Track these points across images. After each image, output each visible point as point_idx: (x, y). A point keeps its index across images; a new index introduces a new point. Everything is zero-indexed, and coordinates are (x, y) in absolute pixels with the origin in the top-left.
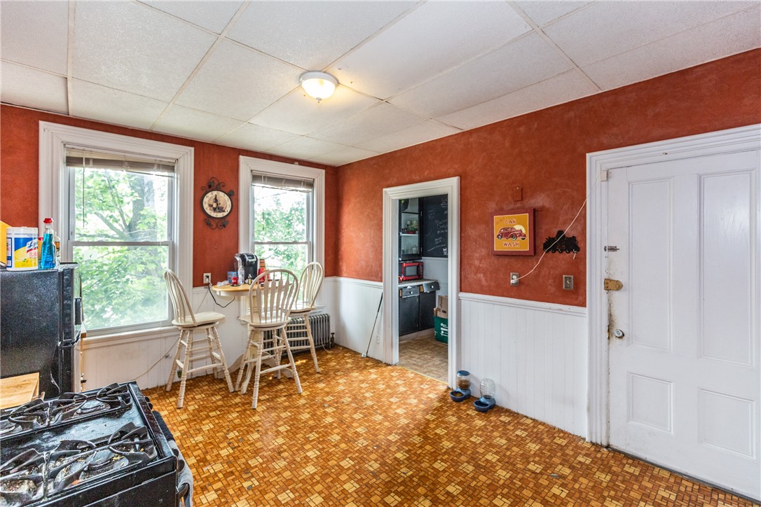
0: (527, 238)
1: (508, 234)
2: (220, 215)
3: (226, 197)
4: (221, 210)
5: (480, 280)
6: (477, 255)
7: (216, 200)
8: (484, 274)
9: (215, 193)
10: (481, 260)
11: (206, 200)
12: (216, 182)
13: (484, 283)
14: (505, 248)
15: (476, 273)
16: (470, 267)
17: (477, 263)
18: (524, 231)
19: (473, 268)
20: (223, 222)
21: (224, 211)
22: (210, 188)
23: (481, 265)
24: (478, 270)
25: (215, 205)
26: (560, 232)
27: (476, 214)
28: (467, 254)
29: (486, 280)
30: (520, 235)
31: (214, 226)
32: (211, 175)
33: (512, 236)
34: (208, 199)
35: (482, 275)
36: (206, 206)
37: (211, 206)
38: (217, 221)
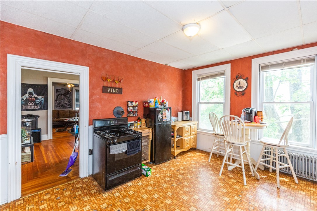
2: (241, 90)
3: (244, 81)
4: (242, 87)
7: (239, 83)
9: (239, 80)
11: (235, 84)
12: (240, 75)
20: (243, 93)
21: (243, 88)
22: (237, 78)
25: (239, 86)
31: (239, 95)
32: (238, 73)
34: (236, 83)
36: (235, 87)
37: (237, 86)
38: (240, 93)
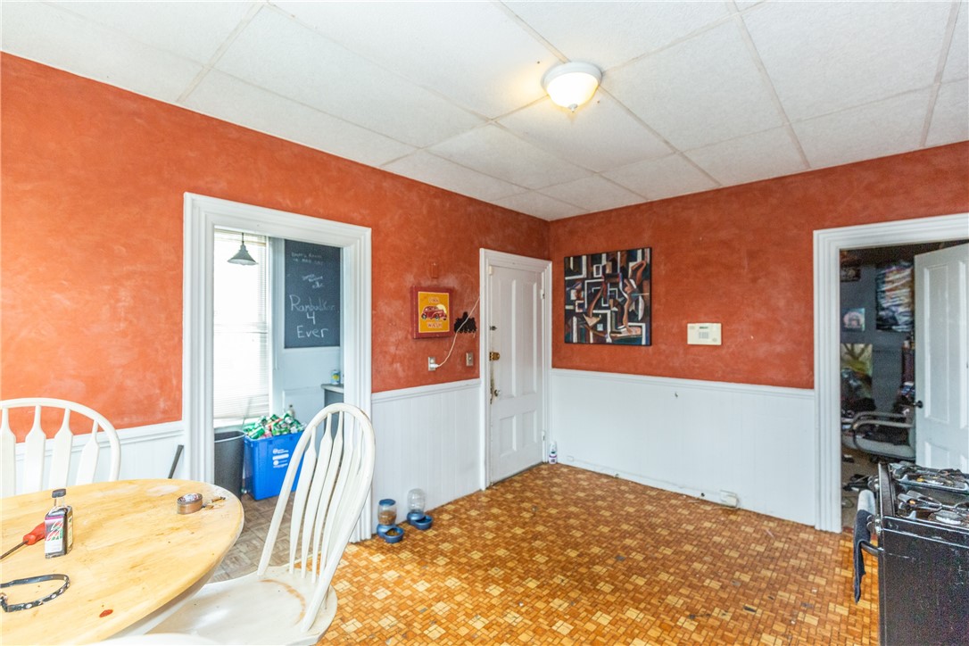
0: (448, 318)
1: (432, 314)
5: (396, 372)
6: (393, 339)
8: (401, 362)
10: (397, 346)
13: (401, 374)
14: (429, 329)
15: (392, 363)
16: (384, 357)
17: (392, 349)
18: (445, 312)
19: (388, 357)
23: (397, 352)
24: (394, 359)
26: (466, 315)
27: (392, 285)
28: (380, 340)
29: (404, 370)
30: (443, 315)
33: (435, 316)
35: (398, 365)
